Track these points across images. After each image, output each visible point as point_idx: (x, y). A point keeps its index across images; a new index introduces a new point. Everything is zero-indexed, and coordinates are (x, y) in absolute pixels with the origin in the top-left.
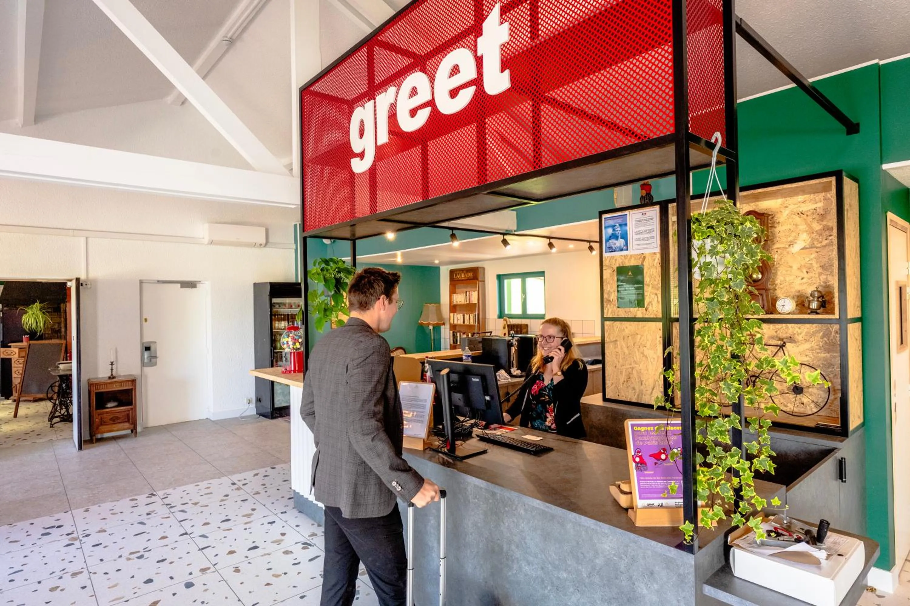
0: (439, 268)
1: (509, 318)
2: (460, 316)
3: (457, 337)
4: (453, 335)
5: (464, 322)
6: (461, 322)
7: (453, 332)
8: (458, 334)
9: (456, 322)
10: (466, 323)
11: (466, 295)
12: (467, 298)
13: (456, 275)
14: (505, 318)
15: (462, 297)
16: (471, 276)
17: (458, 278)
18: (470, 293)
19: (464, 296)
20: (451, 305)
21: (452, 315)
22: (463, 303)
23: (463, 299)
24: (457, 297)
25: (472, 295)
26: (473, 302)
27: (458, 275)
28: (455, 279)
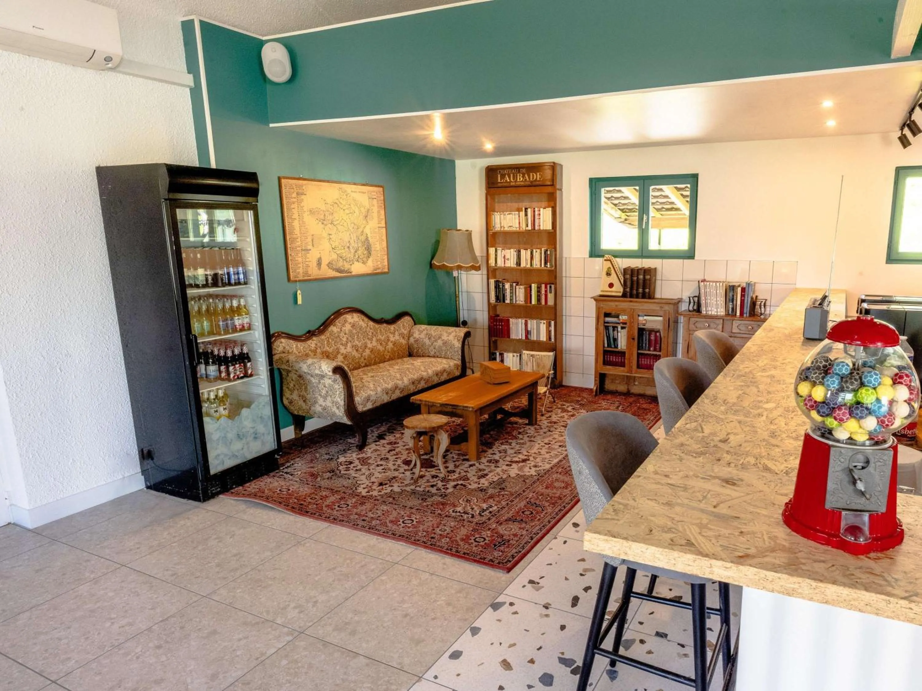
0: (452, 163)
1: (615, 256)
2: (511, 254)
3: (504, 289)
4: (497, 287)
5: (519, 263)
6: (511, 263)
7: (497, 283)
8: (507, 286)
9: (500, 263)
10: (523, 265)
11: (526, 215)
12: (527, 220)
13: (503, 176)
14: (603, 256)
15: (515, 219)
16: (538, 179)
17: (506, 182)
18: (534, 211)
19: (519, 216)
20: (491, 233)
21: (492, 250)
22: (518, 229)
23: (517, 221)
24: (504, 219)
25: (540, 214)
26: (542, 228)
27: (507, 176)
28: (500, 185)
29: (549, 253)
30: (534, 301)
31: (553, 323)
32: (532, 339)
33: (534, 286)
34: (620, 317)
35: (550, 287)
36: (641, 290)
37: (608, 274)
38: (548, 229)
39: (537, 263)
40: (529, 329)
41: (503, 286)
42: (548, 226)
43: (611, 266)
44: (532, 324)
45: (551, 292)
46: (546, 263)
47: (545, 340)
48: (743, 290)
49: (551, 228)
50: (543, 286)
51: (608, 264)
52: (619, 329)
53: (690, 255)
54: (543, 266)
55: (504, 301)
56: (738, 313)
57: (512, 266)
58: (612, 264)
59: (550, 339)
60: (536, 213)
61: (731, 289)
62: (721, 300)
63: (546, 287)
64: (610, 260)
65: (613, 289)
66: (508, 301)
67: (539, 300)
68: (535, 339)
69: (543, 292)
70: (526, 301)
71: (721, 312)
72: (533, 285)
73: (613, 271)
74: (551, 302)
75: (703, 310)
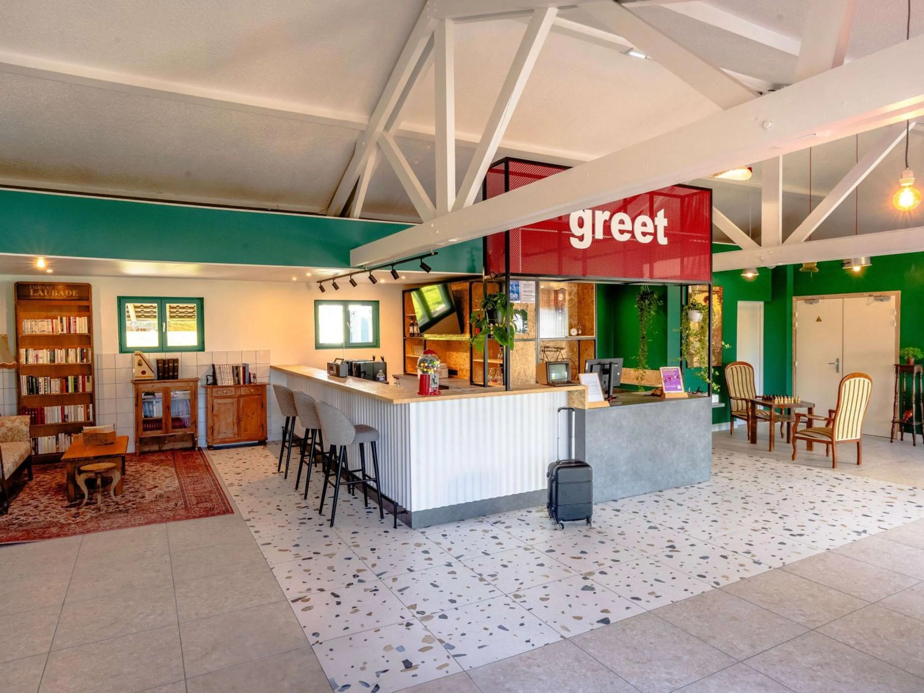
1: (143, 352)
2: (44, 353)
3: (37, 383)
4: (29, 382)
5: (54, 361)
6: (45, 361)
7: (29, 378)
8: (41, 380)
9: (32, 361)
10: (58, 361)
11: (61, 322)
12: (62, 326)
13: (35, 291)
14: (133, 352)
15: (48, 325)
16: (74, 295)
17: (40, 295)
18: (69, 319)
19: (52, 323)
20: (20, 336)
21: (23, 351)
22: (51, 333)
23: (50, 327)
24: (36, 325)
25: (75, 322)
26: (78, 332)
27: (40, 291)
28: (31, 298)
29: (85, 351)
30: (71, 390)
31: (91, 405)
32: (70, 421)
33: (71, 379)
34: (156, 394)
35: (88, 378)
36: (171, 374)
37: (140, 365)
38: (84, 332)
39: (72, 359)
40: (66, 413)
41: (36, 380)
42: (85, 331)
43: (141, 359)
44: (69, 409)
45: (88, 381)
46: (82, 359)
47: (83, 420)
48: (244, 368)
49: (87, 332)
50: (80, 377)
51: (139, 358)
52: (154, 403)
53: (201, 348)
54: (79, 361)
55: (37, 393)
56: (242, 383)
57: (45, 363)
58: (142, 357)
59: (88, 418)
60: (72, 321)
61: (235, 369)
62: (230, 376)
63: (83, 378)
64: (140, 355)
65: (146, 375)
66: (42, 392)
67: (76, 388)
68: (73, 421)
69: (81, 382)
70: (62, 390)
71: (231, 383)
72: (70, 377)
73: (143, 362)
74: (88, 389)
75: (219, 383)
